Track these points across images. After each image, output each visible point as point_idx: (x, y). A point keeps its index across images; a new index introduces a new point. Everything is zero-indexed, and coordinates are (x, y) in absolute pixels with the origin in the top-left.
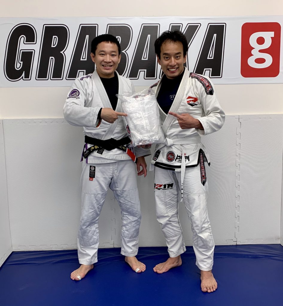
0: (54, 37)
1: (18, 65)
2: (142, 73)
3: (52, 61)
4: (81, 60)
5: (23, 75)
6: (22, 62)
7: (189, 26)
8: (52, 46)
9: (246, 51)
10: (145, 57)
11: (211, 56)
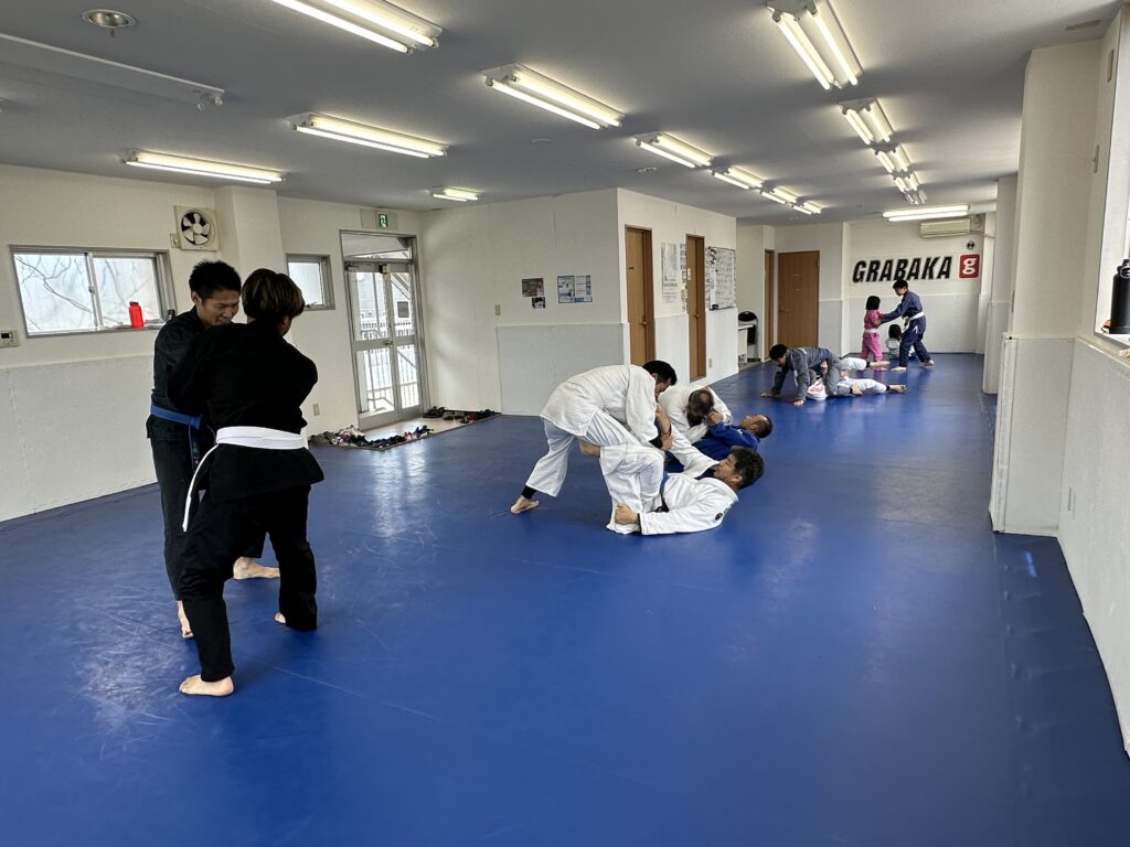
2: (912, 278)
3: (872, 274)
4: (885, 274)
6: (860, 276)
8: (873, 269)
9: (962, 267)
10: (914, 271)
11: (945, 270)
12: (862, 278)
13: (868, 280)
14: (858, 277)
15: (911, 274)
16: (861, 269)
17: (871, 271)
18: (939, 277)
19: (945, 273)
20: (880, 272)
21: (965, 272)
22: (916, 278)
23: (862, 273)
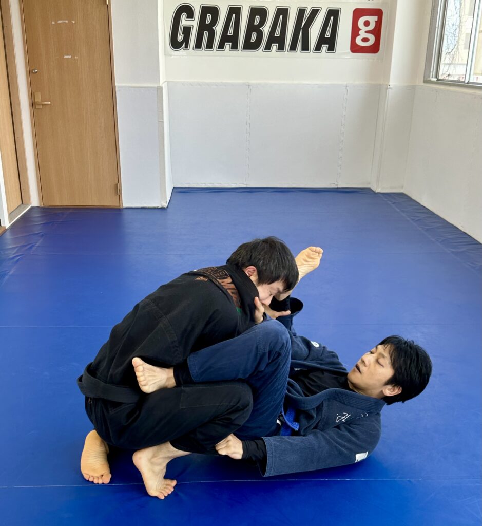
0: (208, 15)
1: (180, 37)
2: (275, 47)
3: (206, 34)
4: (228, 34)
5: (184, 46)
6: (183, 35)
7: (313, 10)
8: (207, 23)
9: (355, 31)
10: (277, 33)
11: (328, 34)
12: (186, 40)
13: (198, 45)
14: (180, 38)
15: (272, 39)
16: (184, 21)
17: (203, 26)
18: (318, 48)
19: (328, 41)
20: (219, 29)
21: (359, 41)
22: (281, 48)
23: (187, 30)
